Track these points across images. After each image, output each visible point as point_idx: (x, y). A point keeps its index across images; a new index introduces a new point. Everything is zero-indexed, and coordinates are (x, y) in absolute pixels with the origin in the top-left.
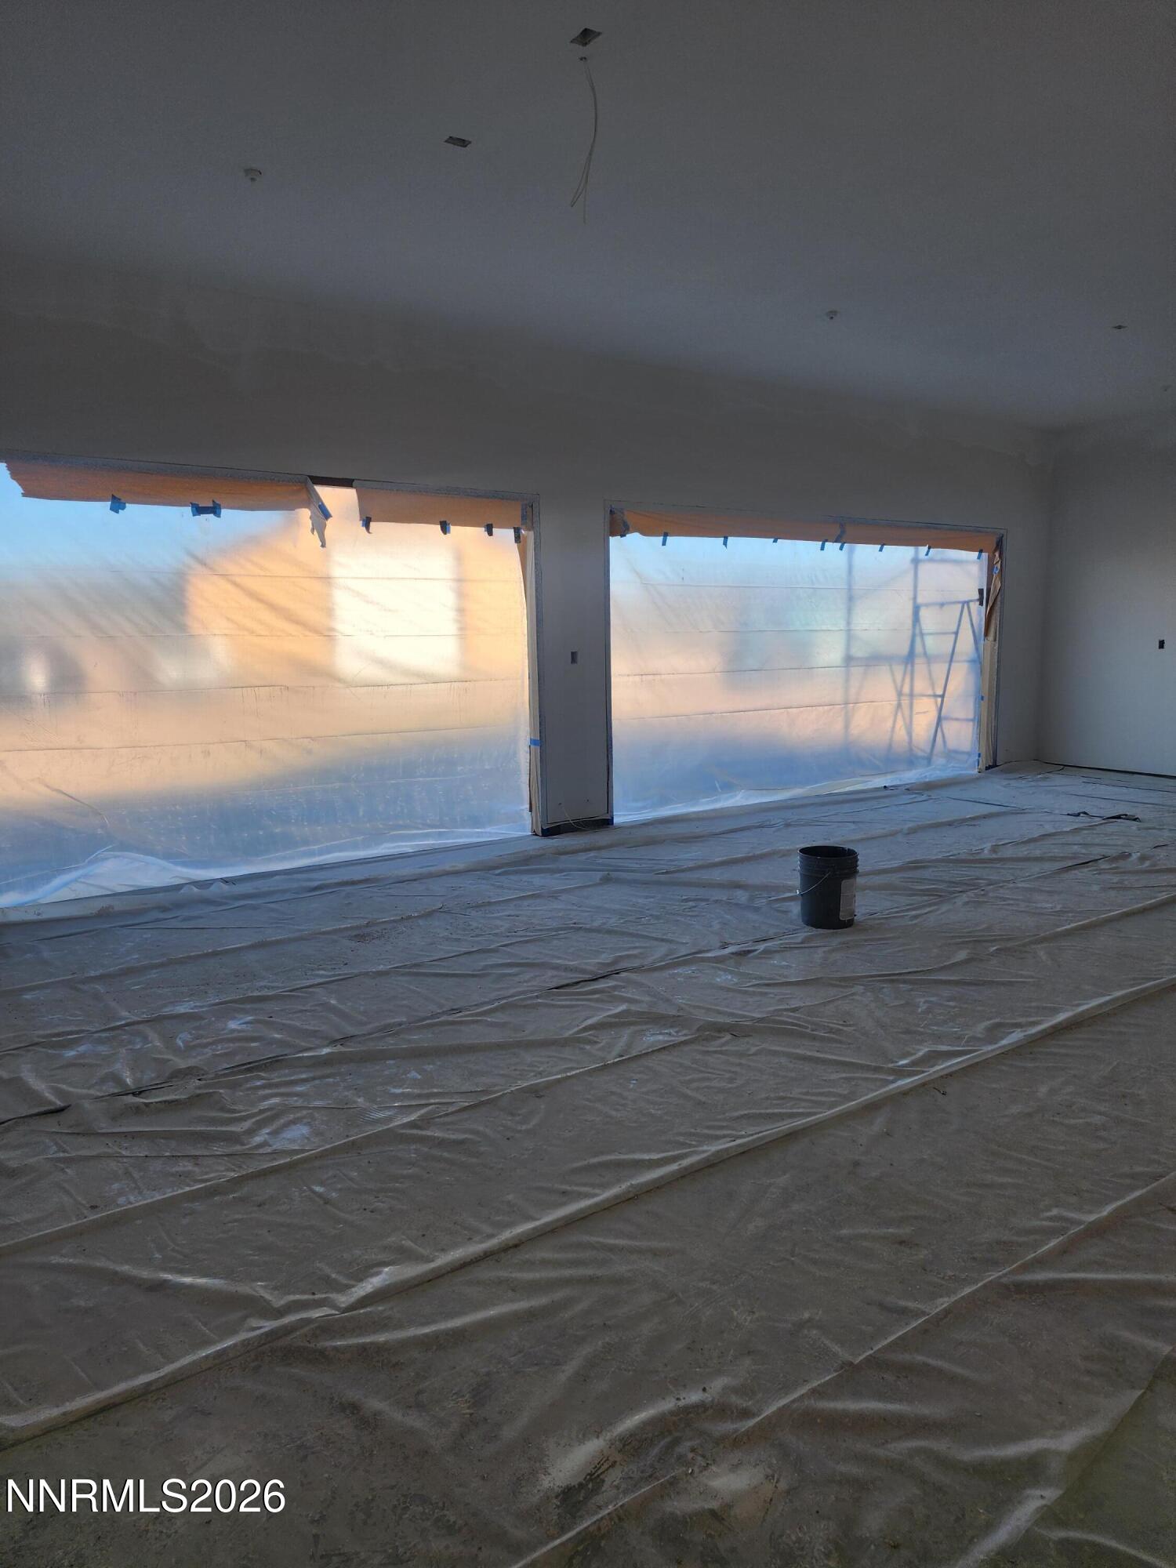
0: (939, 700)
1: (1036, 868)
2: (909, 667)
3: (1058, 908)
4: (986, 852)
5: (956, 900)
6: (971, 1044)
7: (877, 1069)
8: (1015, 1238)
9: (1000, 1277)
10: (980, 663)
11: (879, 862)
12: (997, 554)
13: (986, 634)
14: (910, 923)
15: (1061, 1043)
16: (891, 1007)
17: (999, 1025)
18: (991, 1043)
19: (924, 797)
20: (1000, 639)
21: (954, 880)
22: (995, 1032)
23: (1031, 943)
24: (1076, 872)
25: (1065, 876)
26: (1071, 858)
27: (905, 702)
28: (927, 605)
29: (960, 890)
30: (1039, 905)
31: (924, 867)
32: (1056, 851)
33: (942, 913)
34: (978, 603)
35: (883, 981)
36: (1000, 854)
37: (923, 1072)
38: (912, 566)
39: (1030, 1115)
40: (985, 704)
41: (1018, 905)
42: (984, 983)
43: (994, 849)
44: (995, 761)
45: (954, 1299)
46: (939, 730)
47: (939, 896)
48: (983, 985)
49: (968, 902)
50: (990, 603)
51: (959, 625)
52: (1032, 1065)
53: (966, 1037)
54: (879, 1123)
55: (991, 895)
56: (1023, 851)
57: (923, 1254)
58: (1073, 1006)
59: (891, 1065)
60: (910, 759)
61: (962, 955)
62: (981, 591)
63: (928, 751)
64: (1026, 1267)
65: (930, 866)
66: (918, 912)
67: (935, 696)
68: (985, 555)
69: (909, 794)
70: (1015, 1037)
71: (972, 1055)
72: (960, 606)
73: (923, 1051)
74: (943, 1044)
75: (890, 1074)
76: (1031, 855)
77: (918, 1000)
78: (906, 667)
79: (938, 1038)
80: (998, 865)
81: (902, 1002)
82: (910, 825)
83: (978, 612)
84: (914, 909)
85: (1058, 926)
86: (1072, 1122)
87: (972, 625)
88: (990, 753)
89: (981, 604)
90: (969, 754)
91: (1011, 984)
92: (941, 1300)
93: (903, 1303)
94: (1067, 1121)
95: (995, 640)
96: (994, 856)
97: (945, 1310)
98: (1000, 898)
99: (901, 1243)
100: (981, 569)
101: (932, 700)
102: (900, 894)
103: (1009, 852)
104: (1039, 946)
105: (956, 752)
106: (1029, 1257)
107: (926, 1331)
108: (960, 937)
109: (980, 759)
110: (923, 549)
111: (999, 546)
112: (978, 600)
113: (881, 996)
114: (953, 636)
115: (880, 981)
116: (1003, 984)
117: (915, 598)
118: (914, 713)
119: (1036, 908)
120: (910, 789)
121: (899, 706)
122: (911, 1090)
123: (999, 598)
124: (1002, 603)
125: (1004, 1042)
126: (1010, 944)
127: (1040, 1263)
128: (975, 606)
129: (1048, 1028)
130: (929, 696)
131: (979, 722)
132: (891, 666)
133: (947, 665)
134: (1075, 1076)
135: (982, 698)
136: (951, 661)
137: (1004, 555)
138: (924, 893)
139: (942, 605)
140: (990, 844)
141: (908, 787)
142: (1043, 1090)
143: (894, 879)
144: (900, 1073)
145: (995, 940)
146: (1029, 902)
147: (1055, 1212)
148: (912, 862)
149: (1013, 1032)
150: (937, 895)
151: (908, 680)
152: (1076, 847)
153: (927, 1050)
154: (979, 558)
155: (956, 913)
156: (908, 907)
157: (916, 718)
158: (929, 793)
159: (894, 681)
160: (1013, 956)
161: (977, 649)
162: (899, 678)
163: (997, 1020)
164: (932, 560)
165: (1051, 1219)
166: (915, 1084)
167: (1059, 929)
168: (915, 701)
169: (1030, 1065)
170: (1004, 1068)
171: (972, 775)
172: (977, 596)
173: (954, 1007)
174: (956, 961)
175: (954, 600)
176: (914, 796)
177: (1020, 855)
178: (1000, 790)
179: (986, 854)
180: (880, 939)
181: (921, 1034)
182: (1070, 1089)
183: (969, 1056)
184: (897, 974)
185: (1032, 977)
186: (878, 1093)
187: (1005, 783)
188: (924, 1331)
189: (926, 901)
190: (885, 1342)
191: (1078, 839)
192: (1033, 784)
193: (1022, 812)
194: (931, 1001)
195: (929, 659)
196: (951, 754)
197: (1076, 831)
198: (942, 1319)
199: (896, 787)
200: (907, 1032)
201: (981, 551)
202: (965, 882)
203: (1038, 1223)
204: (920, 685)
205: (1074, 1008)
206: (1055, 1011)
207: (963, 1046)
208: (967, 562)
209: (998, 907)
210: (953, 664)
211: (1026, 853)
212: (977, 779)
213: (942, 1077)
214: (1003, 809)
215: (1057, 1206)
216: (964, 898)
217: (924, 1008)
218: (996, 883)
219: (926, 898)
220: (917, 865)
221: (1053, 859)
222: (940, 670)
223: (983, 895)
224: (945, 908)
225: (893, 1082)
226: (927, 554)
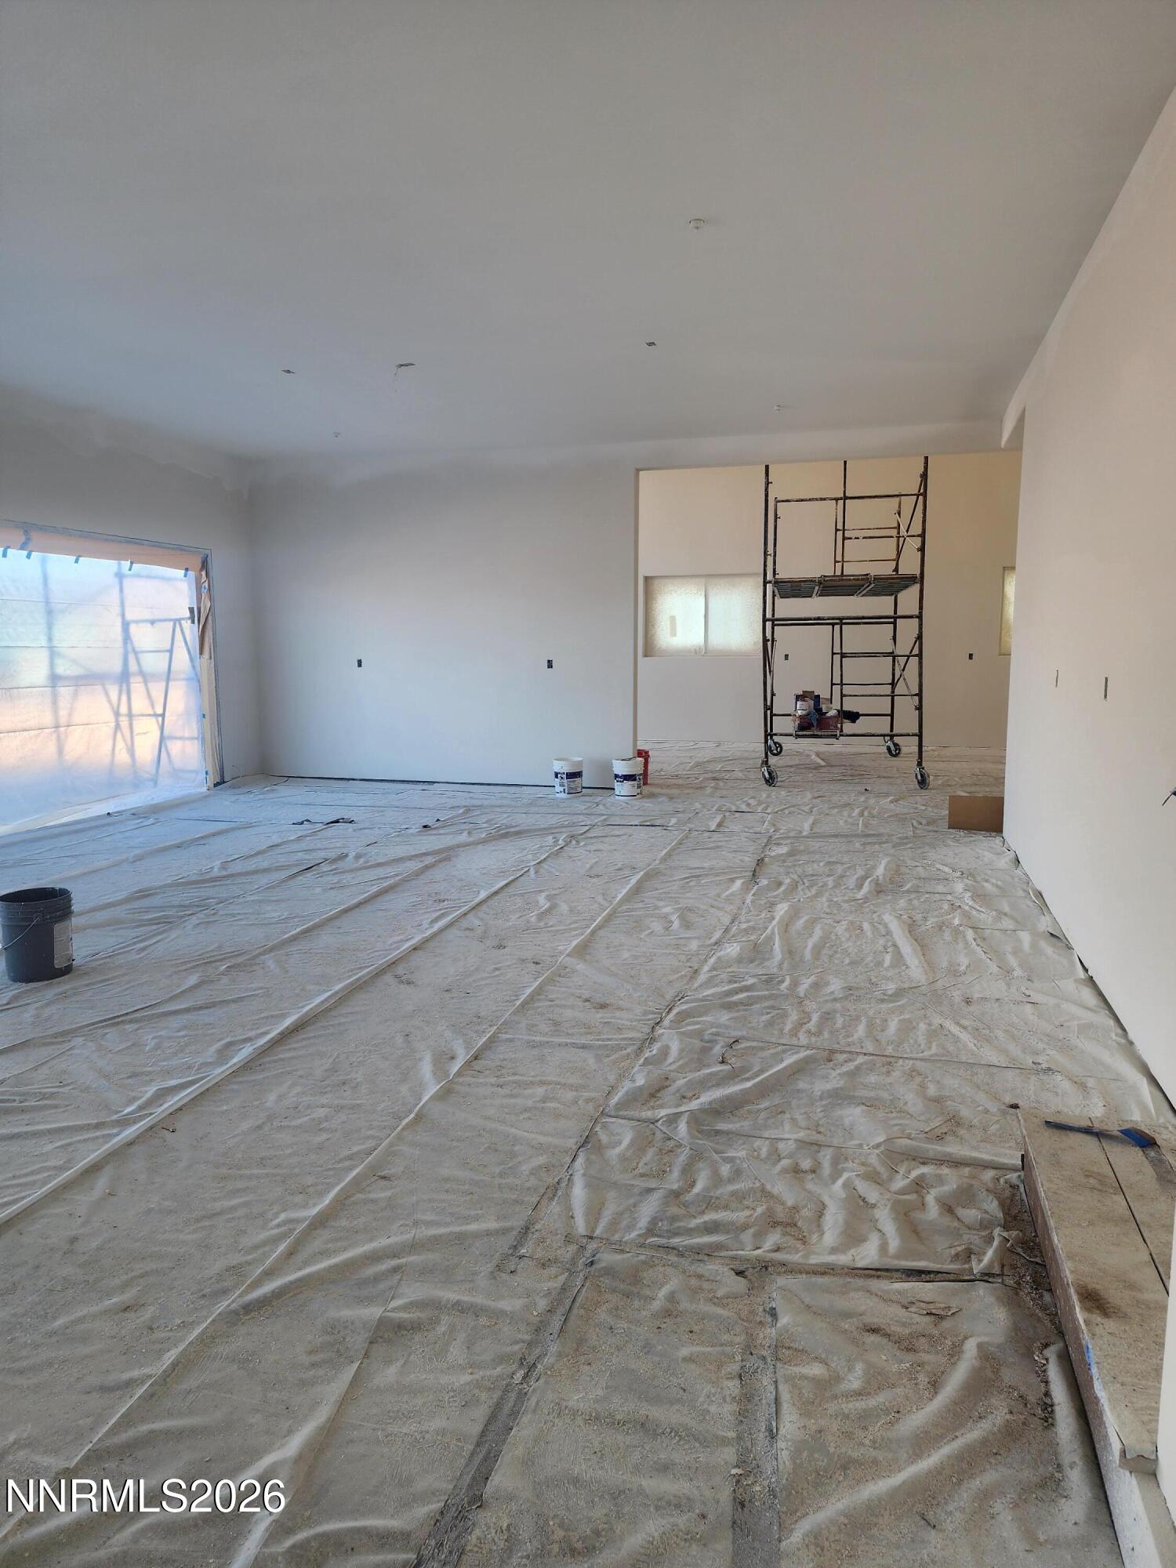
0: (160, 719)
1: (264, 880)
2: (124, 687)
3: (286, 914)
4: (216, 870)
5: (186, 924)
6: (203, 1070)
7: (98, 1126)
8: (244, 1259)
9: (229, 1305)
10: (199, 681)
11: (101, 896)
12: (204, 573)
13: (201, 653)
14: (138, 956)
15: (287, 1047)
16: (116, 1052)
17: (230, 1044)
18: (222, 1065)
19: (151, 821)
20: (215, 657)
21: (182, 903)
22: (223, 1054)
23: (261, 954)
24: (300, 878)
25: (291, 883)
26: (297, 865)
27: (124, 722)
28: (137, 622)
29: (190, 912)
30: (267, 916)
31: (149, 895)
32: (282, 860)
33: (172, 940)
34: (190, 621)
35: (107, 1026)
36: (229, 870)
37: (151, 1114)
38: (116, 581)
39: (259, 1127)
40: (207, 721)
41: (247, 918)
42: (214, 1005)
43: (224, 865)
44: (222, 776)
45: (181, 1348)
46: (163, 749)
47: (166, 923)
48: (214, 1006)
49: (198, 924)
50: (202, 622)
51: (172, 644)
52: (261, 1076)
53: (197, 1064)
54: (102, 1183)
55: (221, 913)
56: (252, 865)
57: (148, 1313)
58: (299, 1008)
59: (115, 1117)
60: (137, 782)
61: (193, 980)
62: (191, 610)
63: (154, 772)
64: (257, 1283)
65: (157, 894)
66: (146, 943)
67: (156, 715)
68: (191, 574)
69: (134, 819)
70: (246, 1051)
71: (203, 1081)
72: (172, 623)
73: (151, 1090)
74: (173, 1079)
75: (114, 1127)
76: (261, 867)
77: (145, 1038)
78: (121, 686)
79: (168, 1073)
80: (228, 882)
81: (129, 1044)
82: (137, 852)
83: (191, 631)
84: (142, 941)
85: (285, 933)
86: (299, 1121)
87: (186, 643)
88: (217, 770)
89: (193, 622)
90: (196, 772)
91: (241, 999)
92: (169, 1354)
93: (126, 1376)
94: (294, 1123)
95: (211, 658)
96: (224, 873)
97: (172, 1363)
98: (231, 914)
99: (126, 1309)
100: (190, 589)
101: (153, 719)
102: (126, 928)
103: (238, 867)
104: (267, 956)
105: (182, 771)
106: (257, 1273)
107: (152, 1396)
108: (190, 962)
109: (208, 776)
110: (126, 564)
111: (205, 565)
112: (189, 618)
113: (103, 1043)
114: (168, 654)
115: (103, 1027)
116: (234, 1001)
117: (123, 615)
118: (135, 734)
119: (265, 918)
120: (135, 814)
121: (118, 726)
122: (138, 1137)
123: (210, 618)
124: (214, 621)
125: (235, 1060)
126: (240, 960)
127: (269, 1274)
128: (187, 625)
129: (276, 1035)
130: (150, 715)
131: (203, 739)
132: (103, 685)
133: (164, 684)
134: (301, 1076)
135: (204, 716)
136: (168, 680)
137: (211, 575)
138: (151, 922)
139: (153, 622)
140: (219, 862)
141: (133, 811)
142: (272, 1098)
143: (119, 912)
144: (124, 1122)
145: (224, 959)
146: (259, 914)
147: (283, 1217)
148: (140, 891)
149: (240, 1049)
150: (165, 922)
151: (124, 698)
152: (300, 854)
153: (155, 1089)
154: (185, 576)
155: (186, 939)
156: (135, 940)
157: (137, 739)
158: (156, 816)
159: (109, 701)
160: (243, 971)
161: (194, 667)
162: (114, 696)
163: (228, 1040)
164: (138, 576)
165: (278, 1226)
166: (142, 1130)
167: (285, 937)
168: (134, 722)
169: (260, 1077)
170: (235, 1087)
171: (202, 793)
172: (188, 614)
173: (184, 1037)
174: (186, 987)
175: (164, 618)
176: (141, 820)
177: (249, 869)
178: (231, 806)
179: (216, 872)
180: (103, 981)
181: (150, 1073)
182: (299, 1089)
183: (198, 1085)
184: (123, 1015)
185: (261, 988)
186: (99, 1152)
187: (234, 798)
188: (150, 1396)
189: (155, 930)
190: (106, 1428)
191: (303, 845)
192: (261, 797)
193: (249, 826)
194: (161, 1036)
195: (146, 677)
196: (176, 773)
197: (299, 839)
198: (169, 1376)
199: (120, 813)
200: (134, 1075)
201: (187, 570)
202: (196, 904)
203: (268, 1233)
204: (139, 704)
205: (300, 1010)
206: (283, 1016)
207: (194, 1075)
208: (175, 579)
209: (228, 924)
210: (170, 683)
211: (254, 866)
212: (206, 797)
213: (171, 1114)
214: (233, 825)
215: (285, 1211)
216: (194, 920)
217: (153, 1044)
218: (226, 900)
219: (154, 927)
220: (144, 894)
221: (279, 869)
222: (157, 689)
223: (214, 914)
224: (173, 934)
225: (117, 1135)
226: (130, 570)
